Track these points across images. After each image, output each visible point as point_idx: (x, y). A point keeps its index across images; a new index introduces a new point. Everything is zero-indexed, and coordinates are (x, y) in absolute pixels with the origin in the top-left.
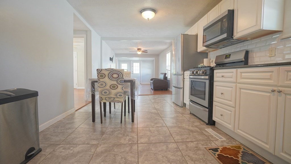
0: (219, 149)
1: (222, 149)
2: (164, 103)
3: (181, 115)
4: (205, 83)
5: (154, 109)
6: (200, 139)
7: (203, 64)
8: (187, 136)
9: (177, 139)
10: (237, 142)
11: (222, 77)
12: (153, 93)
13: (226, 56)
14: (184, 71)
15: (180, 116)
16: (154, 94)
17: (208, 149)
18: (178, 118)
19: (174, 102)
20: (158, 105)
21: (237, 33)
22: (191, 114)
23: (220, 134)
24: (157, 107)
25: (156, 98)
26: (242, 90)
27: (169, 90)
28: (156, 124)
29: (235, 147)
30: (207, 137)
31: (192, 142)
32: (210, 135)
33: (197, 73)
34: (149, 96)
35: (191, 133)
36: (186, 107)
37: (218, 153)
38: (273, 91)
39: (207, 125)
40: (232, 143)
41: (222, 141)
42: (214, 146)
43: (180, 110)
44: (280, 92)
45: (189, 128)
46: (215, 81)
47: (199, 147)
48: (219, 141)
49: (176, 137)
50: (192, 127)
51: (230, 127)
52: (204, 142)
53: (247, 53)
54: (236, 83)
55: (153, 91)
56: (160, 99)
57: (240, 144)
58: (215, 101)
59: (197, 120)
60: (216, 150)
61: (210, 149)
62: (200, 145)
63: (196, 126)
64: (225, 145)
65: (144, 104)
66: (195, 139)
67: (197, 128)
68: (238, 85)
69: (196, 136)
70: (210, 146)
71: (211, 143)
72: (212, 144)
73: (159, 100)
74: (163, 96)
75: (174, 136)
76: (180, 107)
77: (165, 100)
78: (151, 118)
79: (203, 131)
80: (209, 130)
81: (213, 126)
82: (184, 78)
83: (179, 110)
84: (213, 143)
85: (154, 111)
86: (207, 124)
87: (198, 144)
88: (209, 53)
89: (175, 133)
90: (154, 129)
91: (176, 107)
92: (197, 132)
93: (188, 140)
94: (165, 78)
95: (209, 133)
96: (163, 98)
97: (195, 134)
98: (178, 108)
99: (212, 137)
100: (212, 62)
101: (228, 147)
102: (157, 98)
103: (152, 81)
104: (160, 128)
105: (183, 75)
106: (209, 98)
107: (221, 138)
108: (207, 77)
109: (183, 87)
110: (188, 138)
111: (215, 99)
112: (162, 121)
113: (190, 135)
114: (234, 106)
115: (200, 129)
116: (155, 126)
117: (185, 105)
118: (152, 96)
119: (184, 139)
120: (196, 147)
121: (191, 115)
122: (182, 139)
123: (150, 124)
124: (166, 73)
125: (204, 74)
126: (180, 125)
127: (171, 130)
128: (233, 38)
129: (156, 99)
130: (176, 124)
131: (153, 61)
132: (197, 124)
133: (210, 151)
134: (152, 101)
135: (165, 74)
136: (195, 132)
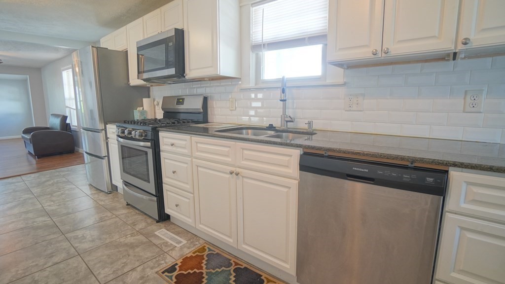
0: (177, 264)
1: (181, 263)
2: (67, 192)
3: (109, 214)
4: (146, 153)
5: (42, 216)
6: (147, 258)
7: (143, 109)
8: (125, 260)
9: (104, 277)
10: (201, 240)
11: (172, 145)
12: (35, 166)
13: (178, 99)
14: (106, 124)
15: (106, 218)
16: (40, 169)
17: (160, 272)
18: (103, 223)
19: (91, 185)
20: (52, 201)
21: (190, 70)
22: (129, 206)
23: (178, 234)
24: (50, 206)
25: (44, 180)
26: (200, 169)
27: (77, 152)
28: (51, 256)
29: (198, 251)
30: (158, 249)
31: (133, 269)
32: (163, 241)
33: (130, 133)
34: (24, 177)
35: (131, 252)
36: (117, 191)
37: (175, 273)
38: (231, 173)
39: (158, 224)
40: (194, 245)
41: (181, 248)
42: (169, 262)
43: (106, 200)
44: (237, 174)
45: (126, 242)
46: (162, 151)
47: (146, 276)
48: (176, 249)
49: (102, 272)
50: (132, 236)
51: (189, 221)
52: (155, 260)
53: (205, 99)
54: (191, 156)
55: (34, 161)
56: (57, 183)
57: (204, 242)
58: (165, 183)
59: (140, 217)
60: (172, 269)
61: (163, 273)
62: (148, 270)
63: (140, 232)
64: (185, 254)
65: (9, 205)
66: (138, 260)
67: (141, 236)
68: (194, 160)
69: (141, 254)
70: (164, 265)
71: (164, 259)
72: (167, 261)
73: (53, 184)
74: (63, 171)
75: (98, 272)
76: (107, 193)
77: (68, 181)
78: (36, 244)
79: (152, 239)
80: (163, 233)
81: (167, 223)
82: (107, 138)
83: (103, 203)
84: (168, 257)
85: (41, 220)
86: (158, 222)
87: (144, 269)
88: (151, 87)
89: (100, 262)
90: (46, 273)
91: (96, 196)
92: (142, 243)
93: (126, 270)
94: (65, 126)
95: (161, 239)
96: (64, 176)
97: (137, 250)
98: (102, 196)
99: (166, 246)
100: (158, 104)
101: (189, 256)
102: (48, 181)
103: (28, 137)
104: (62, 266)
105: (104, 131)
106: (156, 178)
107: (180, 242)
108: (149, 144)
109: (107, 155)
110: (126, 264)
111: (165, 179)
112: (65, 244)
113: (129, 255)
114: (191, 191)
115: (146, 235)
116: (50, 264)
117: (115, 188)
118: (33, 175)
119: (118, 269)
120: (142, 278)
121: (128, 208)
122: (114, 271)
123: (34, 264)
124: (67, 114)
125: (143, 138)
126: (107, 241)
127: (89, 261)
128: (185, 77)
129: (45, 182)
130: (100, 239)
131: (26, 80)
132: (140, 227)
133: (164, 275)
134: (35, 190)
135: (65, 118)
136: (137, 246)
